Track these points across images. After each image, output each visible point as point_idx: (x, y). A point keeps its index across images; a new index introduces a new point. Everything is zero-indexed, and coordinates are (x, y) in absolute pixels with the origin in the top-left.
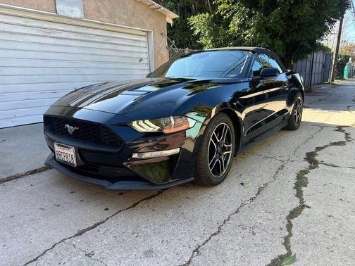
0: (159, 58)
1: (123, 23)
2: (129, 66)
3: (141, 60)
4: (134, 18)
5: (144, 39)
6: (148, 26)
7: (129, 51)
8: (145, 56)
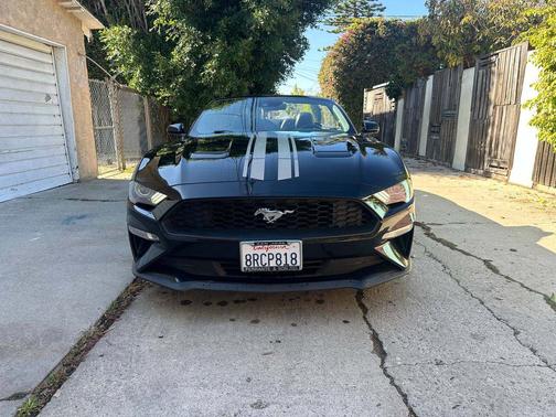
0: (79, 95)
1: (22, 26)
2: (29, 109)
3: (48, 97)
4: (38, 20)
5: (49, 60)
6: (59, 37)
7: (29, 81)
8: (52, 91)
